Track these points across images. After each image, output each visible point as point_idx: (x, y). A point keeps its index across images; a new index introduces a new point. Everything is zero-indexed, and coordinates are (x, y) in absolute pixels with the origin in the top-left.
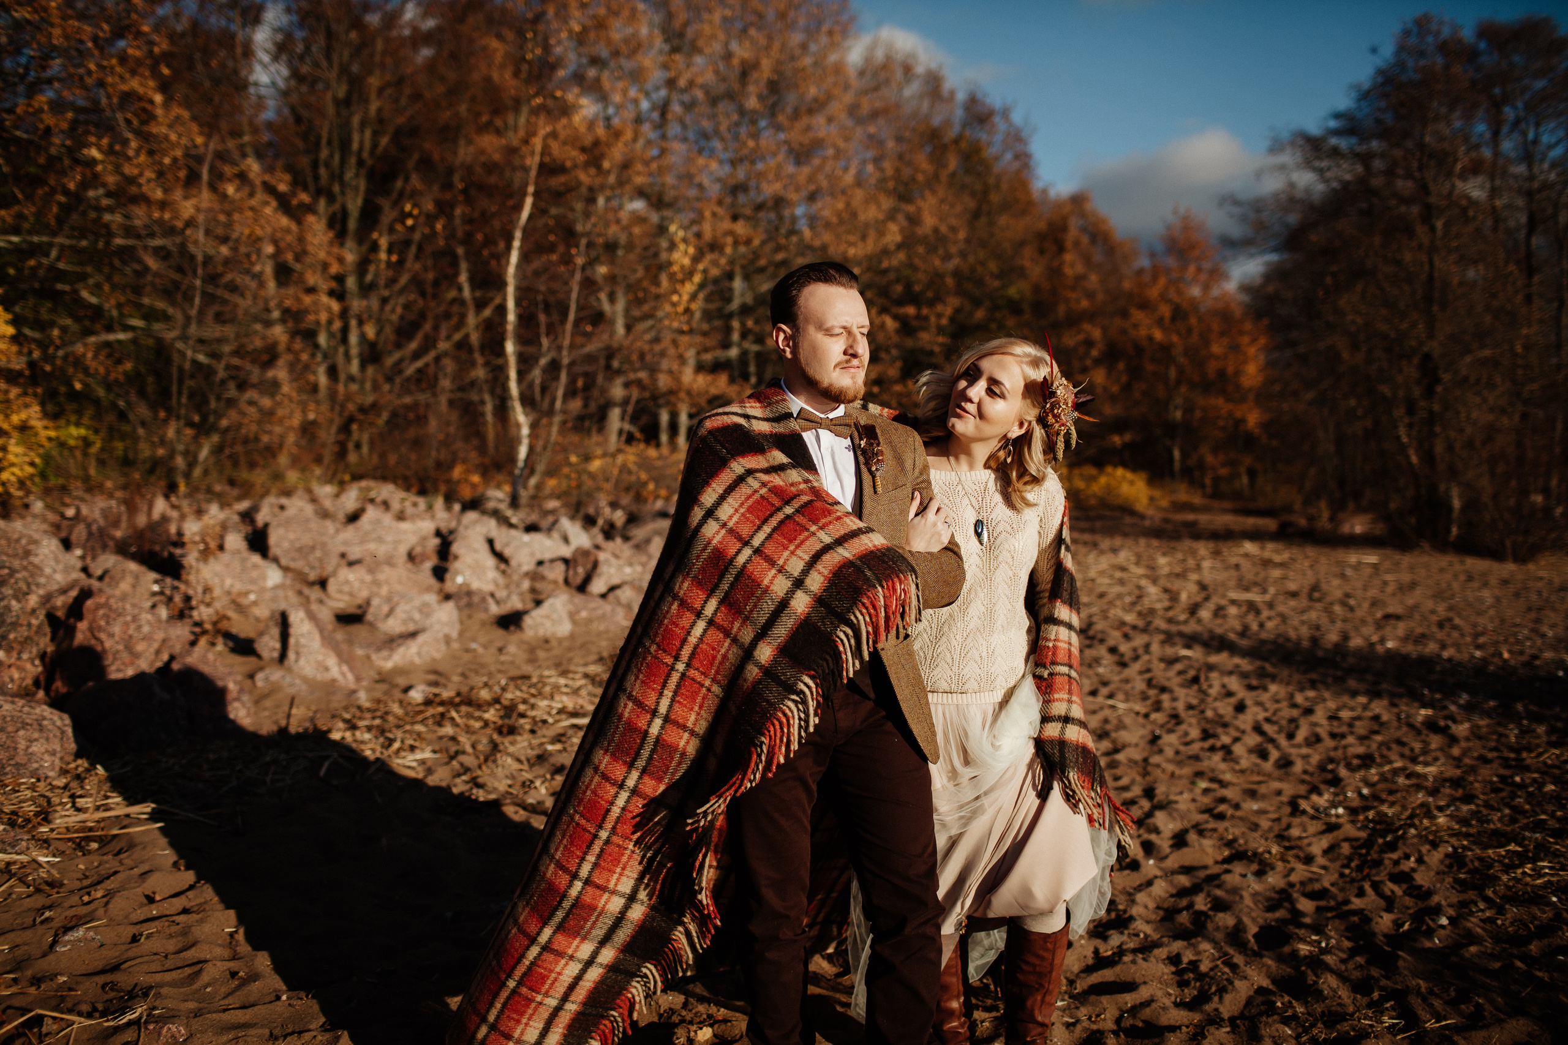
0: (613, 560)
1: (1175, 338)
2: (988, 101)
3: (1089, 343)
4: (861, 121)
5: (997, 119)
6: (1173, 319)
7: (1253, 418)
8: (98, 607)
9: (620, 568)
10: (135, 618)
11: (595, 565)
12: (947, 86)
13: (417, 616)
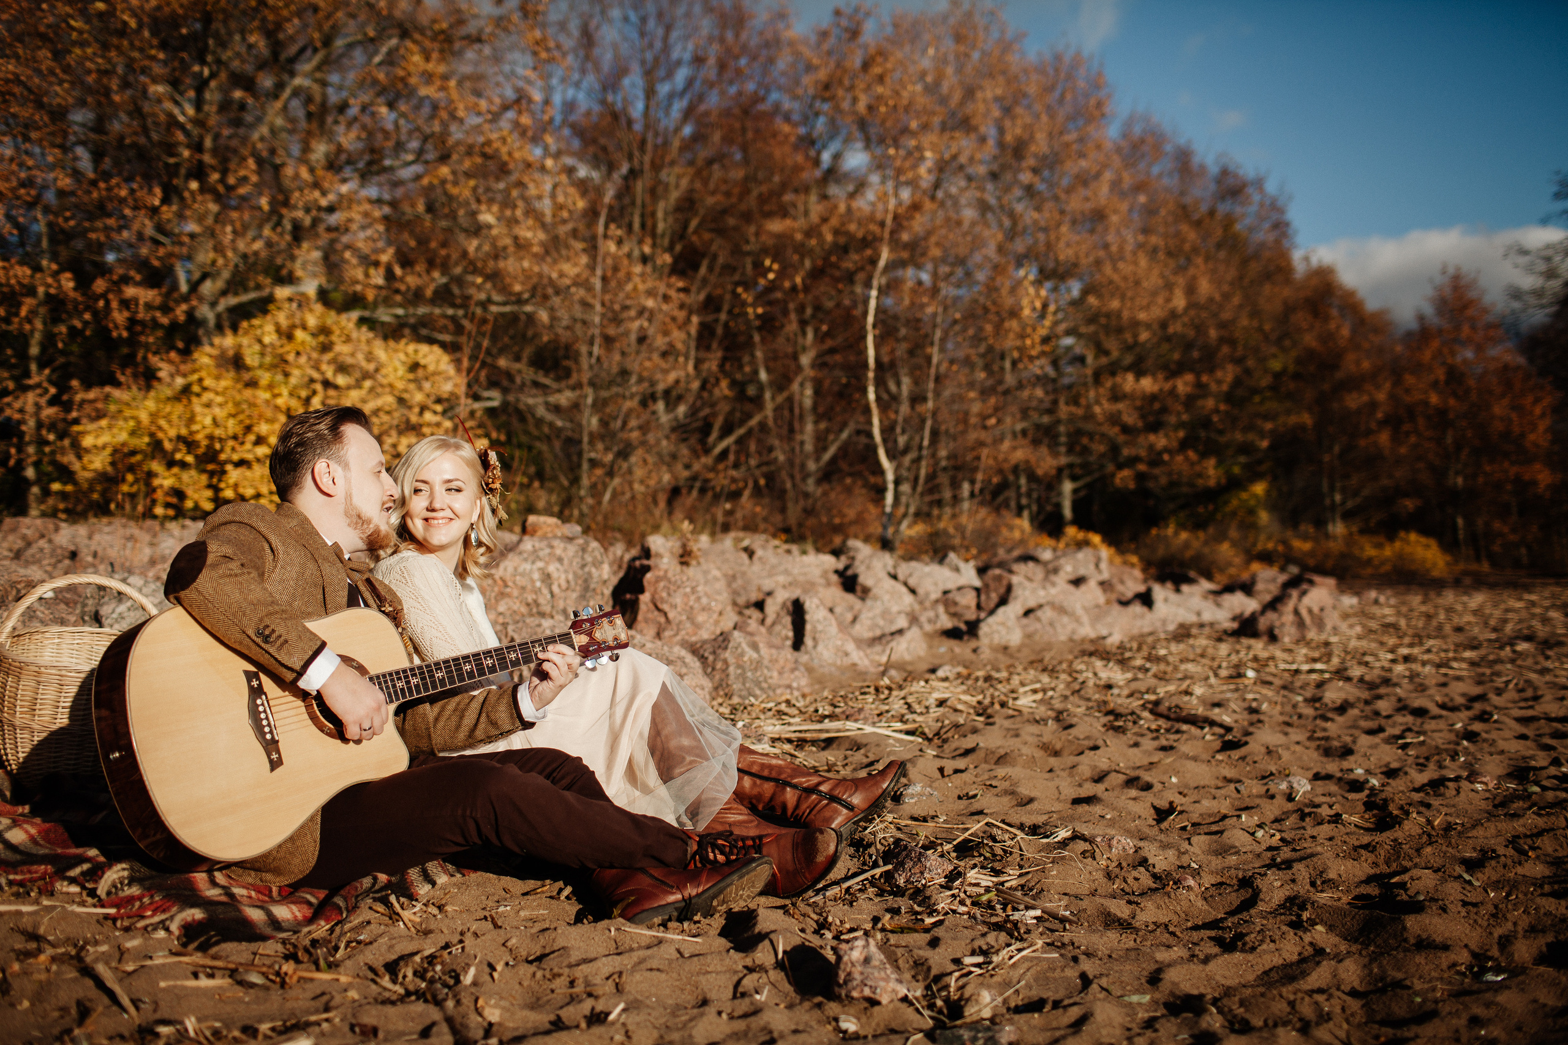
0: (1027, 583)
1: (1452, 402)
2: (1241, 172)
3: (1373, 405)
4: (1123, 195)
5: (1250, 190)
6: (1447, 383)
7: (1543, 477)
8: (658, 580)
9: (1034, 591)
10: (694, 590)
11: (1009, 588)
12: (1196, 160)
13: (881, 623)
